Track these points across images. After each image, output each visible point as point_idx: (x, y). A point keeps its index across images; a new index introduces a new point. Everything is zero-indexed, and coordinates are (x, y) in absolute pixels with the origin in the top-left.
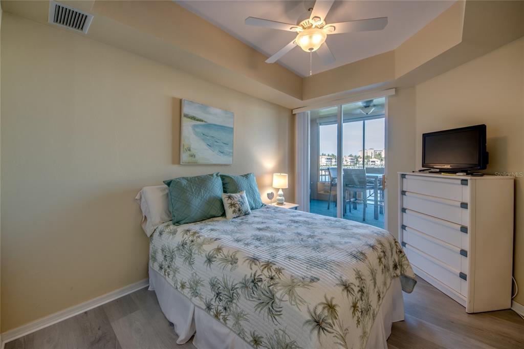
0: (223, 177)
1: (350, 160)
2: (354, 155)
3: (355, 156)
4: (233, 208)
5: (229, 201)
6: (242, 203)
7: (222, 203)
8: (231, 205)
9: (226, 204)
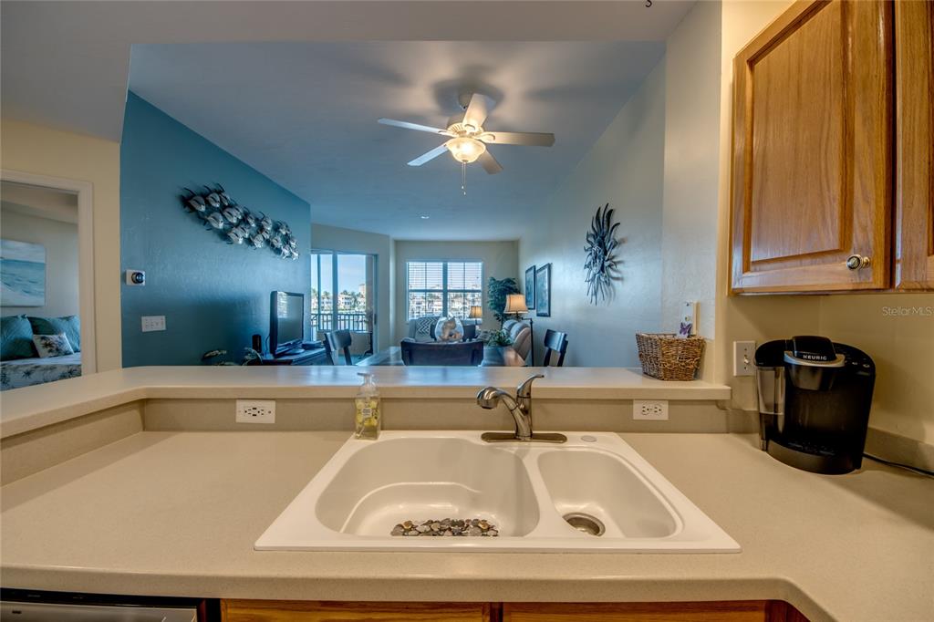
0: (31, 320)
1: (344, 301)
2: (350, 292)
3: (353, 294)
4: (49, 348)
5: (44, 342)
6: (62, 344)
7: (32, 344)
8: (46, 345)
9: (39, 343)
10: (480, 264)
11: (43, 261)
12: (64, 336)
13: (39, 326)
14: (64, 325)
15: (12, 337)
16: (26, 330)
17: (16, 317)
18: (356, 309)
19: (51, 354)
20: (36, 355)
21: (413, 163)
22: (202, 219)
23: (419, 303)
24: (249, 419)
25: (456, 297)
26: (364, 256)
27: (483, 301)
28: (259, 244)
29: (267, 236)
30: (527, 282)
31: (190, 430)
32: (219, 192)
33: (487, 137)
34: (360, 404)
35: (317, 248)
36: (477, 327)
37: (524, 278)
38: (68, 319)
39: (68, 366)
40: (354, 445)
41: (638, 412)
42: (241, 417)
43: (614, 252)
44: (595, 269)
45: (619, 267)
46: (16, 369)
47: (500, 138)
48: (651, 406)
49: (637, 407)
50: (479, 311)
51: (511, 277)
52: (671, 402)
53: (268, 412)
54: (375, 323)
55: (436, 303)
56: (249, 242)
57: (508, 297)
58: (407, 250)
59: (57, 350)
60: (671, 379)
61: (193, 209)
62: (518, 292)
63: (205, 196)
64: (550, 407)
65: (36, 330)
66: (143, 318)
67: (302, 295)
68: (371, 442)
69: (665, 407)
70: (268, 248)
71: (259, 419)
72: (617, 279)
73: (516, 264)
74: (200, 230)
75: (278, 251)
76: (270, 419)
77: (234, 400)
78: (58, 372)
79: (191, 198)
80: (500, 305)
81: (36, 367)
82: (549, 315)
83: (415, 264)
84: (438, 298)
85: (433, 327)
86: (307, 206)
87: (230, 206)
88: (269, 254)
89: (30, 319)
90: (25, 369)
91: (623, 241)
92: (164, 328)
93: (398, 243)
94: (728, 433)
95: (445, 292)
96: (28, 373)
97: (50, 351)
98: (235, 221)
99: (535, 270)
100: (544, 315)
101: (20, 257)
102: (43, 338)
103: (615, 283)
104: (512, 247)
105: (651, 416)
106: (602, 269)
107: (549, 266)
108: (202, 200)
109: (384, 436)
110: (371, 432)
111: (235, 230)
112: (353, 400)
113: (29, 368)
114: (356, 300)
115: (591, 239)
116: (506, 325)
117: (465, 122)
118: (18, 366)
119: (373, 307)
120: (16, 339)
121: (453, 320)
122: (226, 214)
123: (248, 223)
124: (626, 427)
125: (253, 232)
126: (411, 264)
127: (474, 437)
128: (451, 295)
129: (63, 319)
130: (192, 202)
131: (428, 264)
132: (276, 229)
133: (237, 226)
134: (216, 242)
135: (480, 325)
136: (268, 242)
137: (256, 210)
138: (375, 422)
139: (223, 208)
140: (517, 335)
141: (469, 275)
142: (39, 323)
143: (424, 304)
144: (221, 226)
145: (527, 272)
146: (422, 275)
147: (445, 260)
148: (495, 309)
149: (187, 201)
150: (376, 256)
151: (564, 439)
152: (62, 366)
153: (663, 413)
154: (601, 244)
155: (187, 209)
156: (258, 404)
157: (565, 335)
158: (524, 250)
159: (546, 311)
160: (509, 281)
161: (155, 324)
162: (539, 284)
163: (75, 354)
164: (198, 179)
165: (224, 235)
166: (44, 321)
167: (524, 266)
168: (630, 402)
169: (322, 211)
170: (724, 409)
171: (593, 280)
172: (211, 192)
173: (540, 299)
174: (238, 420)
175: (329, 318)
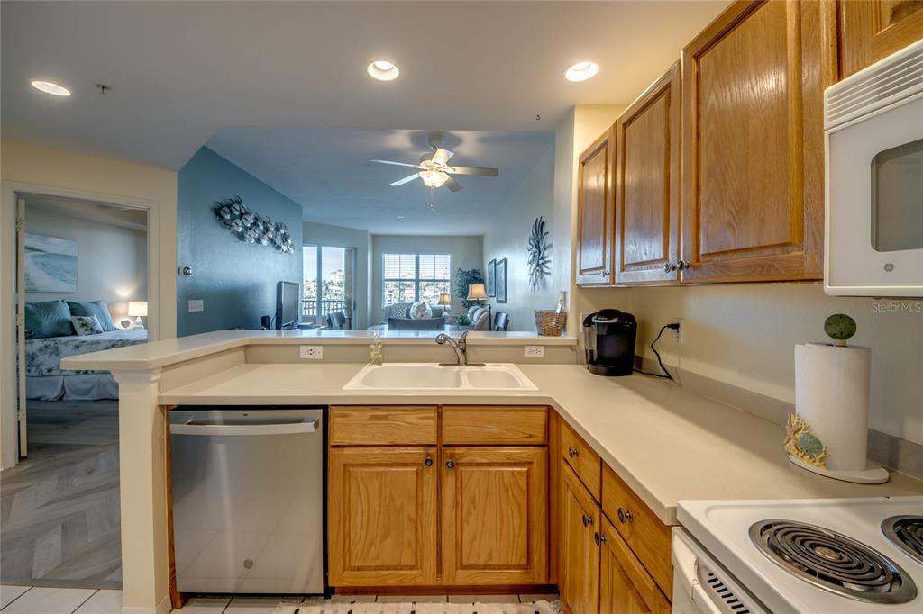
4: (85, 328)
5: (80, 322)
6: (94, 324)
7: (71, 324)
8: (83, 325)
9: (77, 324)
10: (449, 256)
11: (76, 255)
12: (95, 317)
13: (75, 309)
14: (93, 308)
15: (56, 318)
16: (65, 313)
17: (58, 301)
18: (328, 296)
19: (86, 333)
20: (74, 333)
21: (392, 185)
22: (226, 224)
23: (391, 292)
24: (307, 356)
25: (428, 285)
26: (344, 250)
27: (451, 288)
28: (265, 242)
29: (271, 236)
30: (490, 273)
31: (273, 363)
32: (238, 203)
33: (450, 170)
34: (372, 346)
35: (307, 242)
36: (445, 313)
37: (487, 269)
38: (96, 303)
39: (110, 341)
40: (369, 368)
41: (527, 352)
42: (303, 355)
43: (546, 253)
44: (535, 265)
45: (548, 265)
46: (66, 343)
47: (459, 170)
48: (534, 348)
49: (527, 350)
50: (447, 299)
51: (476, 268)
52: (545, 346)
53: (319, 352)
54: (355, 309)
55: (406, 291)
56: (258, 241)
57: (470, 286)
58: (383, 243)
59: (92, 329)
60: (549, 335)
61: (221, 217)
62: (481, 281)
63: (229, 206)
64: (478, 349)
65: (73, 314)
66: (190, 302)
67: (297, 285)
68: (378, 366)
69: (542, 349)
70: (271, 245)
71: (313, 357)
72: (547, 273)
73: (480, 256)
74: (227, 233)
75: (279, 248)
76: (320, 356)
77: (299, 345)
78: (104, 345)
79: (220, 209)
80: (465, 293)
81: (84, 342)
82: (505, 302)
83: (390, 256)
84: (410, 286)
85: (408, 311)
86: (299, 207)
87: (246, 213)
88: (271, 250)
89: (68, 303)
90: (74, 343)
91: (551, 246)
92: (202, 309)
93: (375, 237)
94: (577, 364)
95: (417, 281)
96: (77, 347)
97: (86, 330)
98: (249, 225)
99: (495, 263)
100: (501, 302)
101: (59, 251)
102: (80, 319)
103: (547, 277)
104: (478, 241)
105: (535, 355)
106: (538, 265)
107: (506, 260)
108: (228, 211)
109: (384, 365)
110: (379, 362)
111: (249, 232)
112: (368, 345)
113: (77, 343)
114: (327, 288)
115: (532, 242)
116: (470, 311)
117: (434, 160)
118: (68, 342)
119: (353, 294)
120: (59, 319)
121: (424, 304)
122: (244, 220)
123: (258, 226)
124: (520, 361)
125: (260, 233)
126: (386, 255)
127: (436, 365)
128: (422, 284)
129: (92, 303)
130: (221, 212)
131: (402, 256)
132: (277, 229)
133: (250, 228)
134: (236, 242)
135: (448, 311)
136: (272, 241)
137: (263, 215)
138: (380, 356)
139: (242, 215)
140: (478, 318)
141: (439, 266)
142: (74, 306)
143: (395, 292)
144: (240, 229)
145: (490, 263)
146: (397, 266)
147: (417, 252)
148: (462, 296)
149: (217, 212)
150: (356, 249)
151: (484, 365)
152: (105, 341)
153: (541, 353)
154: (537, 247)
155: (218, 218)
156: (312, 348)
157: (507, 316)
158: (487, 244)
159: (503, 299)
160: (474, 272)
161: (196, 306)
162: (498, 275)
163: (104, 333)
164: (226, 195)
165: (241, 237)
166: (78, 304)
167: (488, 260)
168: (523, 346)
169: (311, 212)
170: (575, 350)
171: (532, 274)
172: (234, 203)
173: (498, 288)
174: (301, 357)
175: (315, 305)
